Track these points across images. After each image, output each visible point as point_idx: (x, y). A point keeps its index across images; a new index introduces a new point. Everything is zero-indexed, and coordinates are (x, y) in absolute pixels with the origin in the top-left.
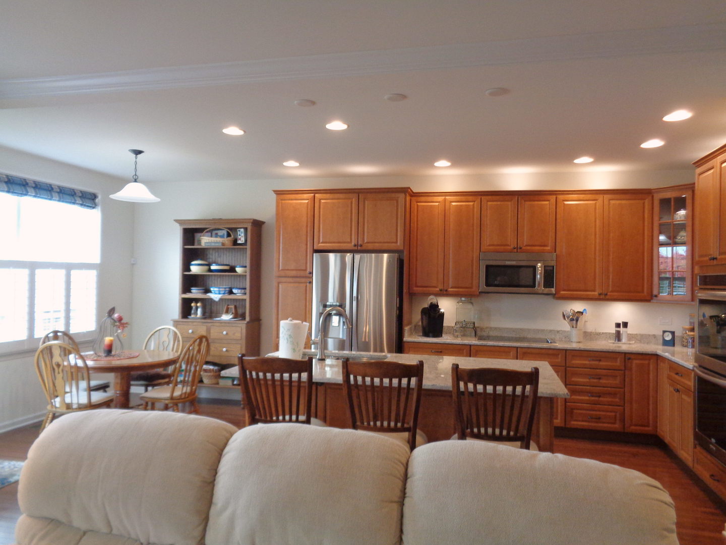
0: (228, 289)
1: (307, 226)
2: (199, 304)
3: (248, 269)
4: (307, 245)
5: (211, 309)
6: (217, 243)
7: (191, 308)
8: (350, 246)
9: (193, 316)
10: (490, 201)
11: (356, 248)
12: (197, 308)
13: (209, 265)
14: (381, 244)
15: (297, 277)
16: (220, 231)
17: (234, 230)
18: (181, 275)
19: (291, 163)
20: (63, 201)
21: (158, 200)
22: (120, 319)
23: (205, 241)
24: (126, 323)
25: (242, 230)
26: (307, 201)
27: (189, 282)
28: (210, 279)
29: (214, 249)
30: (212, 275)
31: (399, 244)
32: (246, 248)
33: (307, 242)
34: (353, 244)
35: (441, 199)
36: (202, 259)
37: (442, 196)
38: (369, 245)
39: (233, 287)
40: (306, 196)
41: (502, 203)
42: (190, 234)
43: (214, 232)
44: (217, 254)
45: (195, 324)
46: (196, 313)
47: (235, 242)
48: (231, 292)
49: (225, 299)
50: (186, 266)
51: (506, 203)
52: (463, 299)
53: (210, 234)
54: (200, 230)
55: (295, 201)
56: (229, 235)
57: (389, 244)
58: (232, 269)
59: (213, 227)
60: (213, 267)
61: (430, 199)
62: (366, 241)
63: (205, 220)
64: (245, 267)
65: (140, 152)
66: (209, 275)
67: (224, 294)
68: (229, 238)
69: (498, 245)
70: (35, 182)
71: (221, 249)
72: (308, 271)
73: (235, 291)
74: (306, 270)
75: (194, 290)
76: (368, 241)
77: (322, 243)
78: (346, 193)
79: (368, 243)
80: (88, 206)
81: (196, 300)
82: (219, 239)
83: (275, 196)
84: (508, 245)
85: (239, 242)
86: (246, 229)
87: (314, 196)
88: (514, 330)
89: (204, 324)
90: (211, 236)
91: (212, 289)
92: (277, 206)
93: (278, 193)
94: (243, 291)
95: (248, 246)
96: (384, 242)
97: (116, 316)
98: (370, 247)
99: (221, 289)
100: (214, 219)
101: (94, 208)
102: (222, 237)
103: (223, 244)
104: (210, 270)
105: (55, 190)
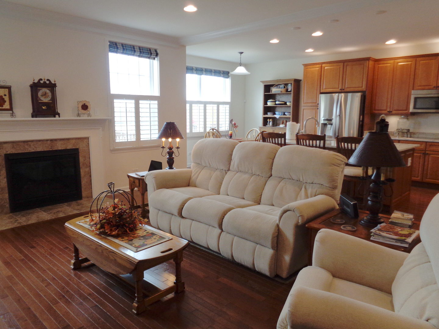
0: (283, 113)
1: (318, 81)
2: (271, 120)
3: (292, 103)
4: (317, 90)
5: (277, 122)
6: (279, 91)
7: (267, 121)
8: (338, 90)
9: (268, 125)
10: (421, 61)
11: (341, 91)
12: (270, 122)
13: (275, 102)
14: (354, 88)
15: (311, 106)
16: (281, 85)
17: (286, 85)
18: (263, 107)
19: (310, 50)
20: (216, 76)
21: (250, 73)
22: (235, 124)
23: (274, 90)
24: (237, 126)
25: (290, 84)
26: (318, 69)
27: (267, 110)
28: (276, 108)
29: (278, 94)
30: (277, 106)
31: (363, 88)
32: (291, 93)
33: (317, 89)
34: (340, 88)
35: (392, 61)
36: (272, 99)
37: (393, 60)
38: (347, 89)
39: (285, 112)
40: (318, 66)
41: (429, 61)
42: (267, 88)
43: (278, 86)
44: (279, 96)
45: (268, 128)
46: (269, 124)
47: (287, 90)
48: (284, 114)
49: (282, 117)
50: (265, 103)
51: (432, 61)
52: (402, 116)
53: (276, 87)
54: (272, 86)
55: (312, 69)
56: (284, 87)
57: (358, 88)
58: (285, 103)
59: (277, 84)
60: (277, 103)
61: (385, 62)
62: (346, 87)
63: (273, 81)
64: (291, 102)
65: (242, 53)
66: (276, 107)
67: (281, 115)
68: (285, 89)
69: (424, 86)
70: (205, 69)
71: (280, 94)
72: (317, 103)
73: (286, 114)
74: (316, 103)
75: (269, 113)
76: (348, 87)
77: (325, 89)
78: (337, 63)
79: (347, 88)
80: (226, 77)
81: (270, 118)
82: (280, 90)
83: (303, 67)
84: (431, 85)
85: (289, 90)
86: (291, 84)
87: (322, 66)
88: (433, 134)
89: (272, 129)
90: (277, 88)
91: (276, 113)
92: (304, 72)
93: (306, 65)
94: (289, 114)
95: (292, 92)
96: (355, 87)
97: (233, 123)
98: (348, 90)
99: (280, 113)
100: (277, 80)
101: (228, 78)
102: (282, 88)
103: (281, 92)
104: (276, 104)
105: (213, 71)
